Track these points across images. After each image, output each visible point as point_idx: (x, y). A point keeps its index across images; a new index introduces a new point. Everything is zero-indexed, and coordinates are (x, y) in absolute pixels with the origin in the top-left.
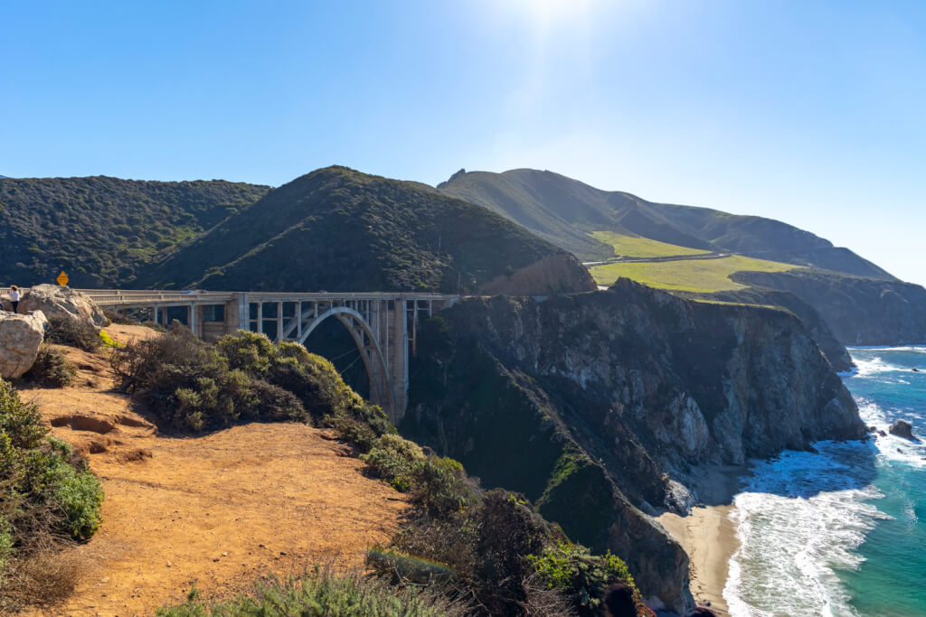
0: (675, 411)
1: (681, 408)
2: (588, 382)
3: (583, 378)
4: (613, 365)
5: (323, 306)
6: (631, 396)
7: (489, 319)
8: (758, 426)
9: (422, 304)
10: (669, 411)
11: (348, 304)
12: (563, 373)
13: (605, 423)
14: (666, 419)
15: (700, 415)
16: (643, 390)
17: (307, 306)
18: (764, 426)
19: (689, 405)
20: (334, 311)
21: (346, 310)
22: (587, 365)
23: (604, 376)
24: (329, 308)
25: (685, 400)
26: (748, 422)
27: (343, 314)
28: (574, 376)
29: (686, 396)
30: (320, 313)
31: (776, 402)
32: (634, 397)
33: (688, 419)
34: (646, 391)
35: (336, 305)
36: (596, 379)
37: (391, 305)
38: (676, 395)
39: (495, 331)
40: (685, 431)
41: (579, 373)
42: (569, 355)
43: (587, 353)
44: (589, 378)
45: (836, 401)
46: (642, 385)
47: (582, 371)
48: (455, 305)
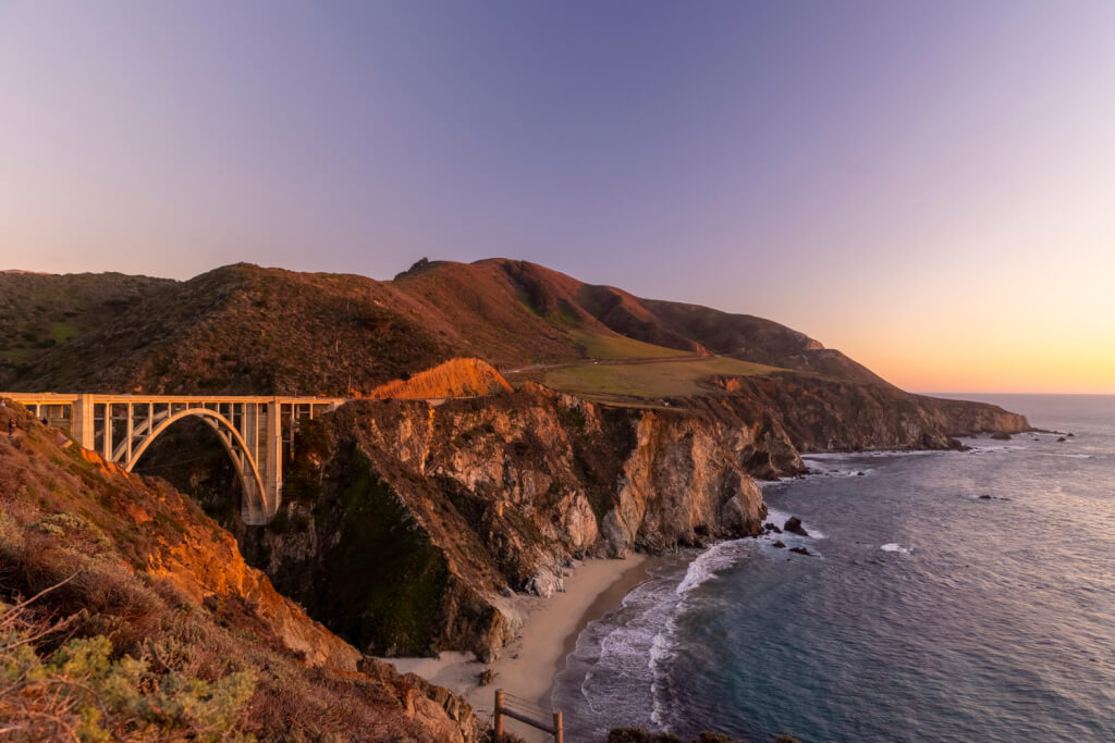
0: (563, 509)
1: (570, 506)
2: (477, 483)
3: (473, 478)
4: (505, 466)
5: (177, 407)
6: (521, 495)
7: (373, 421)
8: (653, 523)
9: (306, 407)
10: (557, 509)
12: (450, 474)
13: (483, 519)
14: (554, 516)
15: (589, 511)
16: (534, 489)
18: (658, 523)
19: (578, 503)
20: (189, 412)
21: (209, 412)
22: (479, 466)
23: (495, 477)
24: (185, 409)
25: (575, 499)
26: (643, 520)
28: (463, 477)
29: (577, 494)
31: (673, 500)
32: (524, 497)
33: (576, 516)
34: (537, 490)
36: (487, 480)
37: (264, 408)
38: (566, 493)
39: (379, 433)
40: (571, 527)
41: (469, 474)
42: (460, 457)
43: (479, 454)
44: (480, 478)
45: (735, 499)
46: (533, 485)
47: (473, 472)
48: (339, 408)
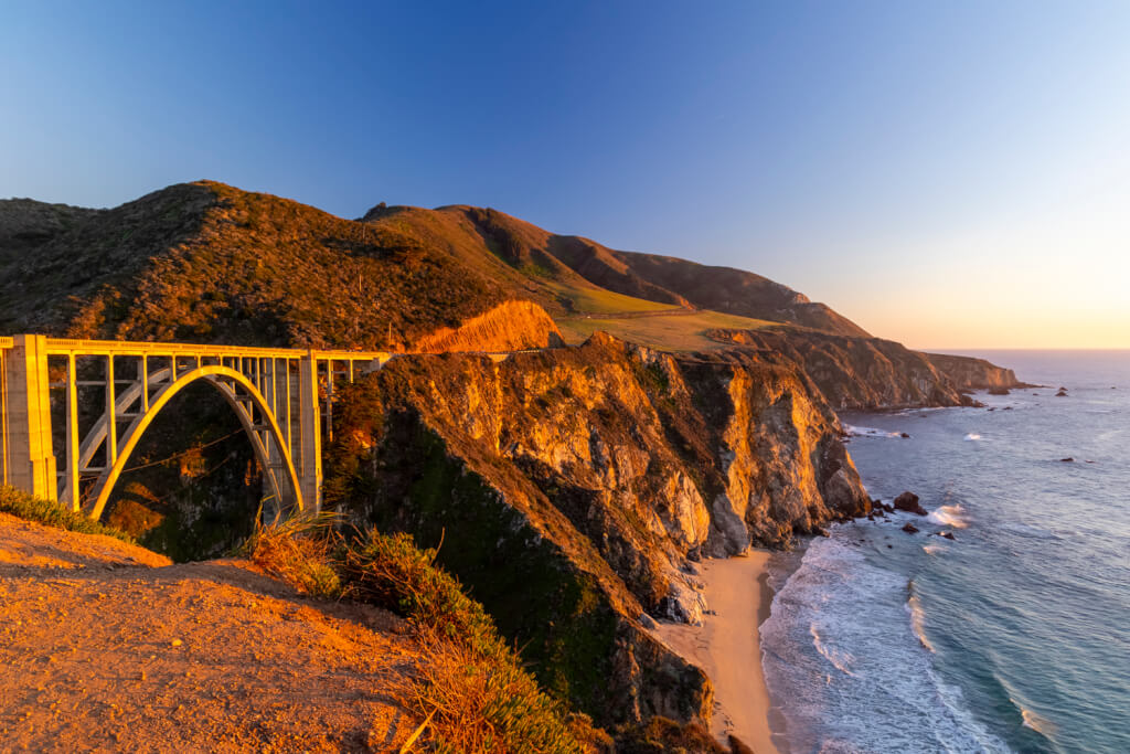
0: (670, 495)
1: (677, 491)
2: (563, 465)
3: (558, 459)
4: (593, 441)
6: (617, 479)
7: (433, 384)
8: (762, 508)
9: (340, 364)
10: (663, 496)
11: (227, 362)
12: (532, 453)
13: (590, 516)
14: (660, 505)
15: (699, 498)
16: (631, 470)
17: (157, 363)
18: (768, 506)
19: (686, 487)
20: (203, 372)
21: (224, 371)
22: (562, 441)
23: (583, 455)
24: (196, 367)
25: (681, 482)
26: (750, 503)
27: (220, 377)
28: (546, 458)
29: (682, 476)
30: (180, 373)
31: (779, 476)
32: (621, 481)
33: (686, 505)
34: (635, 471)
35: (207, 361)
36: (574, 460)
37: (294, 367)
38: (670, 474)
39: (442, 400)
40: (682, 519)
41: (552, 453)
42: (539, 430)
43: (561, 426)
44: (566, 458)
45: (842, 473)
46: (629, 464)
47: (556, 450)
48: (385, 366)
